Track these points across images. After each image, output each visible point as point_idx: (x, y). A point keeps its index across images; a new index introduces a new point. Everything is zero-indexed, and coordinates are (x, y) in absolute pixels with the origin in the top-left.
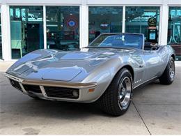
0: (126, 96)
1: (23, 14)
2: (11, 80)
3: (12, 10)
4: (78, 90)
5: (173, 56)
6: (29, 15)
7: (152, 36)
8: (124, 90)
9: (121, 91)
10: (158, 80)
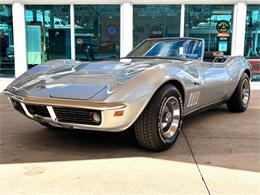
0: (173, 124)
1: (48, 19)
2: (13, 100)
3: (31, 13)
4: (99, 112)
5: (247, 71)
6: (56, 20)
7: (223, 47)
8: (169, 115)
9: (164, 116)
10: (225, 105)
